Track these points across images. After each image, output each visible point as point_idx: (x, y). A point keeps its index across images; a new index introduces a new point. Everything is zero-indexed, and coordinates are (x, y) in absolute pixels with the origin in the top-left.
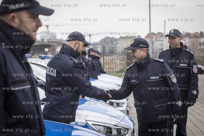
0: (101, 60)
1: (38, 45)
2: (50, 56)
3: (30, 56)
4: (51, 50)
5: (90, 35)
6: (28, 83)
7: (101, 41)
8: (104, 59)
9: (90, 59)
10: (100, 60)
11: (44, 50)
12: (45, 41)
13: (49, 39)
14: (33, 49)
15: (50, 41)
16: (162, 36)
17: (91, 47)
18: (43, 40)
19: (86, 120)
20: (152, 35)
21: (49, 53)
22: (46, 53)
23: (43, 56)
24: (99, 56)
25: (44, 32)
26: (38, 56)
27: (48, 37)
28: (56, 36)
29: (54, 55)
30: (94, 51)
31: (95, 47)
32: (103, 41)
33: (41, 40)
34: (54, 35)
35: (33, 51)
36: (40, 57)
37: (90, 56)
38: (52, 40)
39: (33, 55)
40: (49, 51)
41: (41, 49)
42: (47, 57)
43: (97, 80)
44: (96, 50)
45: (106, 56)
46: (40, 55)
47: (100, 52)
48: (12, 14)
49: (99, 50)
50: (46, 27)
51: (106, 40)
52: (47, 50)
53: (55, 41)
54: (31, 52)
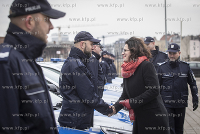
0: (116, 63)
1: (50, 48)
2: (62, 59)
3: (42, 60)
4: (63, 52)
5: (104, 37)
6: (42, 88)
7: (115, 43)
8: (118, 62)
9: (103, 62)
10: (114, 63)
11: (56, 52)
12: (57, 43)
13: (61, 42)
14: (45, 52)
15: (62, 43)
16: (178, 37)
17: (105, 49)
18: (55, 42)
19: (100, 126)
20: (168, 37)
21: (61, 56)
22: (58, 56)
23: (55, 59)
24: (113, 58)
25: (56, 34)
26: (50, 59)
27: (60, 39)
28: (68, 38)
29: (67, 58)
30: (107, 54)
31: (109, 50)
32: (117, 43)
33: (53, 43)
34: (66, 37)
35: (45, 54)
36: (52, 60)
37: (103, 59)
38: (64, 43)
39: (45, 58)
40: (61, 54)
41: (53, 52)
42: (59, 60)
43: (111, 84)
44: (109, 53)
45: (120, 58)
46: (52, 58)
47: (114, 55)
48: (29, 16)
49: (113, 53)
50: (58, 29)
51: (121, 42)
52: (59, 52)
53: (67, 43)
54: (43, 56)
